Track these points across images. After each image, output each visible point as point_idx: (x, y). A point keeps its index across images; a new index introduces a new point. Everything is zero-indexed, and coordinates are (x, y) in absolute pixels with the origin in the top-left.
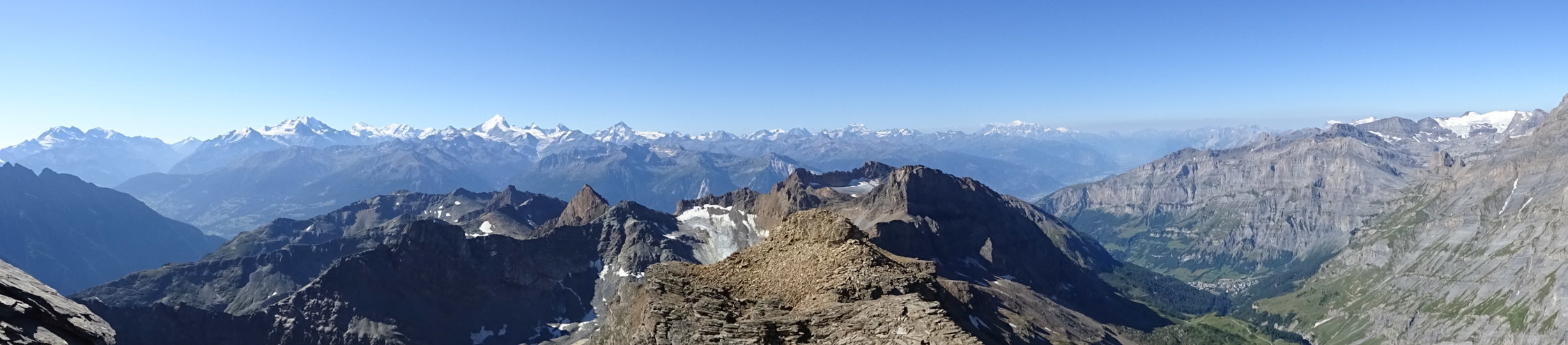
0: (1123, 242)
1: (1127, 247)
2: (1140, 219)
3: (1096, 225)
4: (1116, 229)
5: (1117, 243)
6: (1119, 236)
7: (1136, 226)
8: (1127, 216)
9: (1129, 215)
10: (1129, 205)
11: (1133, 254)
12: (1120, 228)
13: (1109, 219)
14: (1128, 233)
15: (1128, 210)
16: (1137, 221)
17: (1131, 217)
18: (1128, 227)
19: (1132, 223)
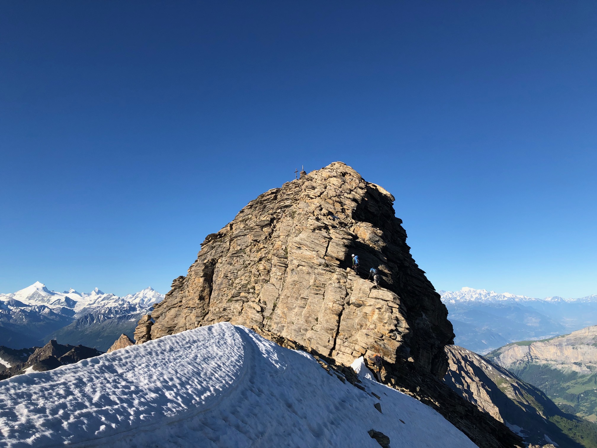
0: (572, 397)
1: (576, 403)
2: (588, 377)
3: (543, 379)
4: (565, 385)
5: (566, 398)
6: (567, 392)
7: (584, 384)
8: (575, 373)
9: (577, 373)
10: (575, 363)
11: (583, 410)
12: (568, 384)
13: (557, 375)
14: (577, 390)
15: (576, 368)
16: (586, 379)
17: (579, 375)
18: (576, 384)
19: (580, 380)
